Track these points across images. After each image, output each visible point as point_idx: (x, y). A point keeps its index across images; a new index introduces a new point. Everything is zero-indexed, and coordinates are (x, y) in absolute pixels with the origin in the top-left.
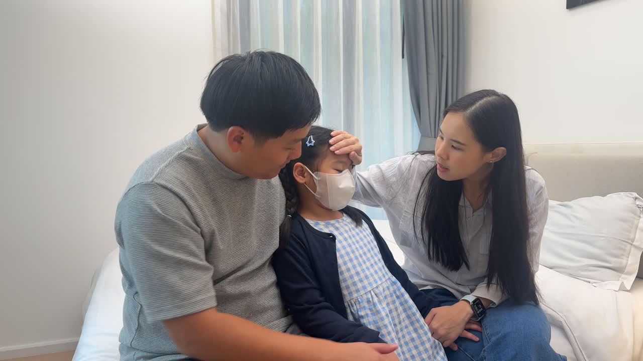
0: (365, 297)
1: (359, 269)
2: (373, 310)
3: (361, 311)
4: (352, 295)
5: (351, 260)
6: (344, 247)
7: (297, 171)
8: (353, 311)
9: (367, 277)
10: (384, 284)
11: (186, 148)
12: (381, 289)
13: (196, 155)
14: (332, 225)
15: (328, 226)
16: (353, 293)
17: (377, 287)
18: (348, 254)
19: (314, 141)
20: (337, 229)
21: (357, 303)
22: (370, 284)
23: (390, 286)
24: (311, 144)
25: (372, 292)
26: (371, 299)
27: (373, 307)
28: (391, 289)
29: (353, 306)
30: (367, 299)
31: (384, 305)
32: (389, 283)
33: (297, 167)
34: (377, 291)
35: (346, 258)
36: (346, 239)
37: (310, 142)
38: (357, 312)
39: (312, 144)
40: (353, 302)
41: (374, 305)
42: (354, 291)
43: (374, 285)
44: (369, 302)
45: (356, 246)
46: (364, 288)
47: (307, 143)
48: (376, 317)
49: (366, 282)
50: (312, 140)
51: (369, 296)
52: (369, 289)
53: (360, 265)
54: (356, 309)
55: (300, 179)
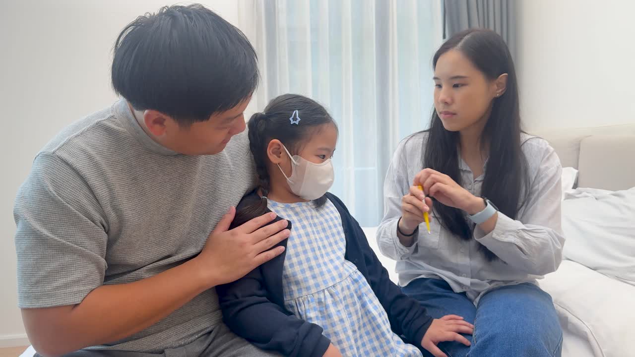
0: (316, 296)
1: (313, 263)
2: (324, 313)
3: (310, 313)
4: (302, 292)
5: (305, 252)
6: (299, 236)
7: (272, 149)
8: (300, 311)
9: (322, 274)
10: (343, 283)
11: (108, 116)
12: (339, 288)
13: (119, 125)
14: (292, 209)
15: (287, 209)
16: (303, 290)
17: (334, 286)
18: (302, 244)
19: (299, 119)
20: (297, 214)
21: (306, 302)
22: (325, 282)
23: (351, 284)
24: (295, 122)
25: (326, 292)
26: (323, 300)
27: (324, 309)
28: (352, 288)
29: (300, 305)
30: (318, 299)
31: (341, 307)
32: (350, 281)
33: (273, 143)
34: (333, 291)
35: (300, 249)
36: (304, 227)
37: (295, 119)
38: (306, 313)
39: (297, 123)
40: (301, 301)
41: (327, 307)
42: (304, 288)
43: (331, 284)
44: (320, 302)
45: (315, 236)
46: (317, 285)
47: (291, 119)
48: (326, 321)
49: (320, 279)
50: (297, 117)
51: (322, 296)
52: (323, 287)
53: (316, 258)
54: (304, 309)
55: (273, 158)
